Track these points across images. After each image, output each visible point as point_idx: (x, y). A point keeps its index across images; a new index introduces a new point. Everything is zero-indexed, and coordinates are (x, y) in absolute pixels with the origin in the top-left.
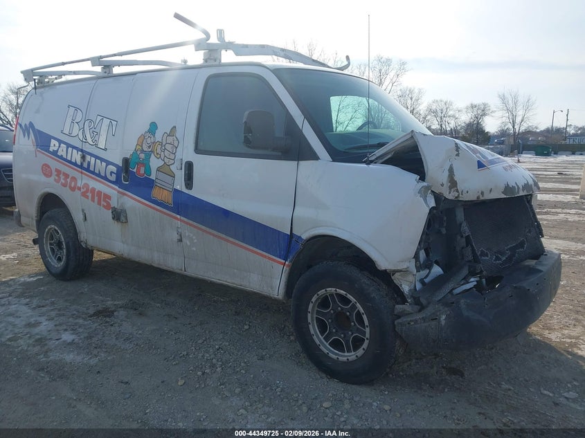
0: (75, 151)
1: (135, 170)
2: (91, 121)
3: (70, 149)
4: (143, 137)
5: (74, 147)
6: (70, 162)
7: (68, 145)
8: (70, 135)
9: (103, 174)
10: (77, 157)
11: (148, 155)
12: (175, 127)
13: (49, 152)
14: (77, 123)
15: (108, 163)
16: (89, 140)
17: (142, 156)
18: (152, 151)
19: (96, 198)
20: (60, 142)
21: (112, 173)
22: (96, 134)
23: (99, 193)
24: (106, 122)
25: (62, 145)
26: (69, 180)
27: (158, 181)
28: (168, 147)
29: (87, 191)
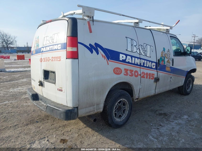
0: (136, 59)
1: (161, 63)
2: (142, 46)
3: (133, 58)
4: (162, 52)
5: (135, 57)
6: (134, 64)
7: (132, 57)
8: (132, 52)
9: (150, 67)
10: (137, 61)
11: (164, 58)
12: (169, 49)
13: (121, 61)
14: (135, 46)
15: (152, 62)
16: (143, 54)
17: (163, 58)
18: (165, 56)
19: (148, 77)
20: (126, 55)
21: (154, 65)
22: (145, 51)
23: (150, 74)
24: (148, 47)
25: (128, 57)
26: (133, 73)
27: (167, 65)
28: (168, 55)
29: (144, 75)
